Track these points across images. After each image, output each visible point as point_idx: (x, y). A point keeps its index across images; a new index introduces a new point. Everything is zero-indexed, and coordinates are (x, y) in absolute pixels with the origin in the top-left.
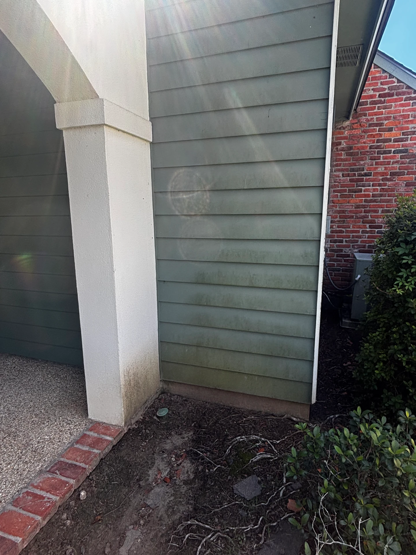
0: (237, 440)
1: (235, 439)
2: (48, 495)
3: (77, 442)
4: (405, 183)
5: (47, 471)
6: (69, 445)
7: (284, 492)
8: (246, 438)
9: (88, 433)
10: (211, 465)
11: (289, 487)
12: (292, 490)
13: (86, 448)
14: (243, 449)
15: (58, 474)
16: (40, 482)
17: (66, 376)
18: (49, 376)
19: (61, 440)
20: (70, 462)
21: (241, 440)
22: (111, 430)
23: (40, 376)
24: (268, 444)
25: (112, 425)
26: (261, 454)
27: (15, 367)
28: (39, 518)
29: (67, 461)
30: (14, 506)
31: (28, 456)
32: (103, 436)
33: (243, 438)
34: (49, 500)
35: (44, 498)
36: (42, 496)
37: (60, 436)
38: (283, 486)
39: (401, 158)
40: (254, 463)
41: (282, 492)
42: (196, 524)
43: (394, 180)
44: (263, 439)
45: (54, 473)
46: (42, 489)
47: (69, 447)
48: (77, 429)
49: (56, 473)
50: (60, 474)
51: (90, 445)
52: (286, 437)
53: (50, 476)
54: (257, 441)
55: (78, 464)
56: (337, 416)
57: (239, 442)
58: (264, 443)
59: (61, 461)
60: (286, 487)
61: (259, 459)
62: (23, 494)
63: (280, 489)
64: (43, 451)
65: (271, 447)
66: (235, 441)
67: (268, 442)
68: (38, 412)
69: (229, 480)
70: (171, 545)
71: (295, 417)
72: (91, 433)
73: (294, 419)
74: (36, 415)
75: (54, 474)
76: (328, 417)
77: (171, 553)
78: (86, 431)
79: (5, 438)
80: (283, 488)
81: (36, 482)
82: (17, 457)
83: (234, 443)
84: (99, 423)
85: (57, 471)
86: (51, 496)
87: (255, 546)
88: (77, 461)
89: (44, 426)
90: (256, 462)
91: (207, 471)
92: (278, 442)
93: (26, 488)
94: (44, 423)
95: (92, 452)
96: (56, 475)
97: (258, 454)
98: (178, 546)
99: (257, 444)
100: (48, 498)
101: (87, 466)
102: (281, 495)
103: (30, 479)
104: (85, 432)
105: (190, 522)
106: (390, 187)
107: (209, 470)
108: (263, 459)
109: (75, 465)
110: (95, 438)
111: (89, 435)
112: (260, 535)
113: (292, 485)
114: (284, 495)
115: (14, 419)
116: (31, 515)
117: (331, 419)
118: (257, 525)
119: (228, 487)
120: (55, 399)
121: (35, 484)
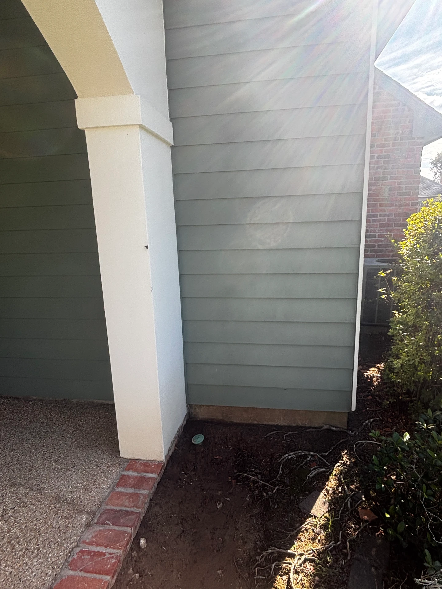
0: (285, 457)
1: (283, 457)
2: (109, 550)
3: (118, 485)
4: (388, 187)
5: (96, 523)
6: (109, 490)
7: (351, 503)
8: (294, 454)
9: (126, 473)
10: (268, 488)
11: (354, 497)
12: (358, 500)
13: (131, 490)
14: (295, 466)
15: (110, 525)
16: (93, 537)
17: (74, 412)
18: (54, 415)
19: (98, 486)
20: (118, 508)
21: (290, 457)
22: (152, 466)
23: (42, 416)
24: (318, 458)
25: (150, 460)
26: (315, 469)
27: (5, 409)
28: (109, 578)
29: (115, 508)
30: (72, 570)
31: (66, 510)
32: (145, 474)
33: (291, 455)
34: (112, 556)
35: (104, 554)
36: (102, 552)
37: (95, 482)
38: (349, 498)
39: (384, 164)
40: (311, 478)
41: (349, 503)
42: (277, 552)
43: (378, 185)
44: (312, 453)
45: (104, 524)
46: (97, 545)
47: (109, 493)
48: (112, 471)
49: (107, 524)
50: (113, 525)
51: (133, 486)
52: (332, 448)
53: (101, 528)
54: (305, 456)
55: (128, 509)
56: (371, 420)
57: (288, 460)
58: (314, 457)
59: (107, 510)
60: (351, 497)
61: (315, 475)
62: (77, 554)
63: (346, 501)
64: (81, 502)
65: (322, 460)
66: (283, 459)
67: (317, 456)
68: (56, 458)
69: (292, 500)
70: (257, 578)
71: (334, 427)
72: (130, 473)
73: (334, 429)
74: (56, 461)
75: (106, 526)
76: (363, 423)
77: (259, 586)
78: (123, 471)
79: (28, 493)
80: (349, 499)
81: (88, 538)
82: (52, 513)
83: (283, 461)
84: (135, 461)
85: (107, 521)
86: (112, 551)
87: (343, 563)
88: (126, 506)
89: (70, 472)
90: (313, 477)
91: (265, 494)
92: (327, 454)
93: (77, 546)
94: (69, 470)
95: (139, 493)
96: (108, 526)
97: (312, 469)
98: (264, 578)
99: (308, 459)
100: (110, 554)
101: (140, 510)
102: (349, 506)
103: (78, 536)
104: (122, 473)
105: (270, 551)
106: (375, 192)
107: (267, 493)
108: (318, 474)
109: (126, 511)
110: (136, 477)
111: (128, 476)
112: (345, 551)
113: (356, 495)
114: (352, 506)
115: (30, 470)
116: (98, 576)
117: (367, 424)
118: (339, 541)
119: (294, 507)
120: (71, 440)
121: (87, 541)
